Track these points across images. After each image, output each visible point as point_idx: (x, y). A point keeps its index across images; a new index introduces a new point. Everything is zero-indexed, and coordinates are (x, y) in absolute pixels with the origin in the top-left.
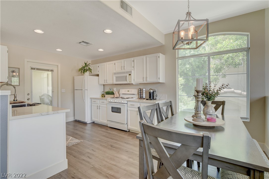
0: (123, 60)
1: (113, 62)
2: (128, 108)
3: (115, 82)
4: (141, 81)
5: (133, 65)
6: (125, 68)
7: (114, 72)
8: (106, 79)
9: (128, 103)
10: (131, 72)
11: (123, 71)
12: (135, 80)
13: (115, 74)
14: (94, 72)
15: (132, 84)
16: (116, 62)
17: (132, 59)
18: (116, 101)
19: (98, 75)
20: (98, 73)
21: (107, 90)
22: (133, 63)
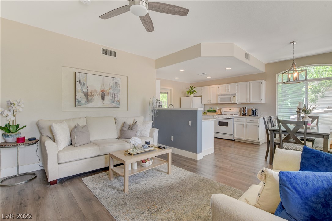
0: (227, 85)
1: (217, 86)
2: (235, 122)
3: (219, 102)
4: (245, 102)
5: (236, 89)
6: (229, 91)
7: (218, 94)
8: (209, 100)
9: (235, 118)
10: (235, 94)
11: (227, 93)
12: (239, 101)
13: (219, 95)
14: (196, 94)
15: (237, 104)
16: (220, 86)
17: (236, 84)
18: (223, 117)
19: (201, 96)
20: (201, 95)
21: (208, 108)
22: (236, 87)
